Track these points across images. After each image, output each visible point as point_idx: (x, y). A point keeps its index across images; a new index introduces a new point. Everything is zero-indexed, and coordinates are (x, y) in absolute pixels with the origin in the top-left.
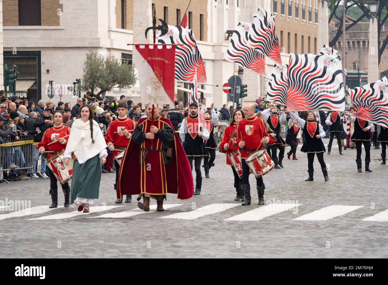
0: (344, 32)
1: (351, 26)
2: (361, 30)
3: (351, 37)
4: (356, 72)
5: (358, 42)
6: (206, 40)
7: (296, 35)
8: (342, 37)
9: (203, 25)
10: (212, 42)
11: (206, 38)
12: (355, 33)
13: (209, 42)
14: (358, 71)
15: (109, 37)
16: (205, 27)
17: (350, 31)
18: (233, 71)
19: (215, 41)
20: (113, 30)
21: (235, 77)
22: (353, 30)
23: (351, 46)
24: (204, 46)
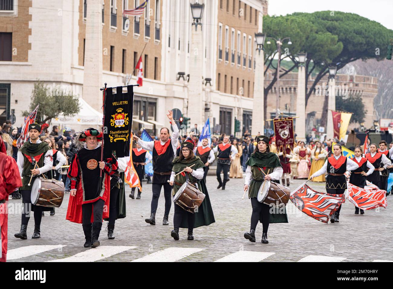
0: (279, 79)
1: (283, 75)
2: (293, 78)
3: (284, 84)
4: (287, 112)
5: (290, 88)
6: (160, 79)
7: (238, 79)
8: (277, 84)
9: (157, 67)
10: (165, 81)
11: (160, 78)
12: (288, 81)
13: (162, 81)
14: (289, 111)
15: (72, 73)
16: (159, 68)
17: (284, 79)
18: (183, 107)
19: (168, 81)
20: (75, 67)
21: (176, 110)
22: (286, 78)
23: (285, 91)
24: (158, 85)
